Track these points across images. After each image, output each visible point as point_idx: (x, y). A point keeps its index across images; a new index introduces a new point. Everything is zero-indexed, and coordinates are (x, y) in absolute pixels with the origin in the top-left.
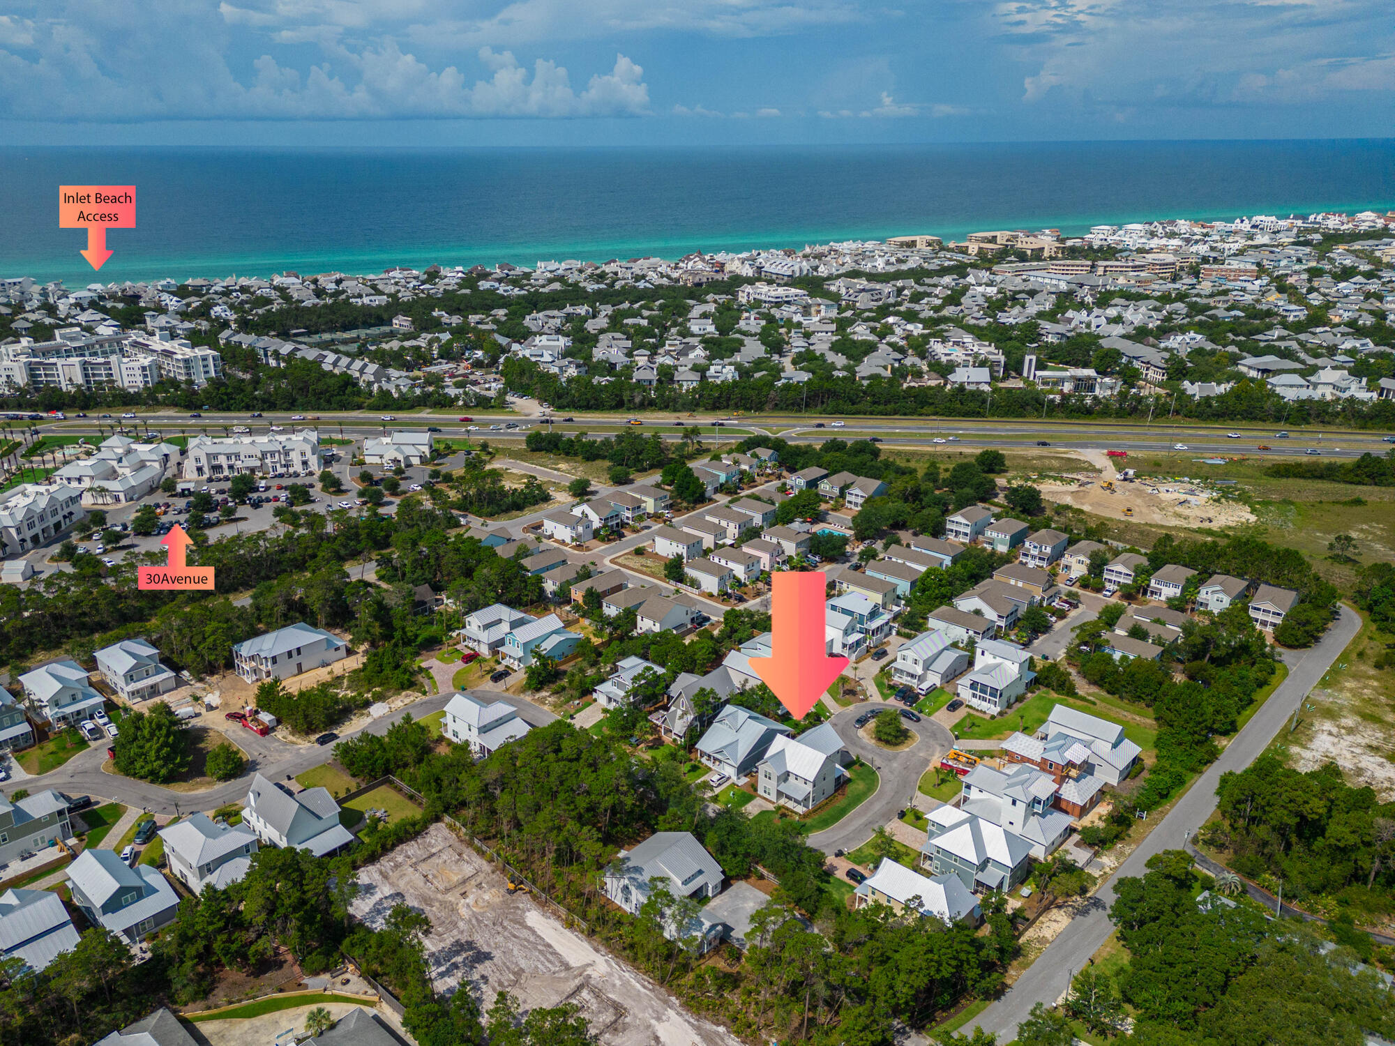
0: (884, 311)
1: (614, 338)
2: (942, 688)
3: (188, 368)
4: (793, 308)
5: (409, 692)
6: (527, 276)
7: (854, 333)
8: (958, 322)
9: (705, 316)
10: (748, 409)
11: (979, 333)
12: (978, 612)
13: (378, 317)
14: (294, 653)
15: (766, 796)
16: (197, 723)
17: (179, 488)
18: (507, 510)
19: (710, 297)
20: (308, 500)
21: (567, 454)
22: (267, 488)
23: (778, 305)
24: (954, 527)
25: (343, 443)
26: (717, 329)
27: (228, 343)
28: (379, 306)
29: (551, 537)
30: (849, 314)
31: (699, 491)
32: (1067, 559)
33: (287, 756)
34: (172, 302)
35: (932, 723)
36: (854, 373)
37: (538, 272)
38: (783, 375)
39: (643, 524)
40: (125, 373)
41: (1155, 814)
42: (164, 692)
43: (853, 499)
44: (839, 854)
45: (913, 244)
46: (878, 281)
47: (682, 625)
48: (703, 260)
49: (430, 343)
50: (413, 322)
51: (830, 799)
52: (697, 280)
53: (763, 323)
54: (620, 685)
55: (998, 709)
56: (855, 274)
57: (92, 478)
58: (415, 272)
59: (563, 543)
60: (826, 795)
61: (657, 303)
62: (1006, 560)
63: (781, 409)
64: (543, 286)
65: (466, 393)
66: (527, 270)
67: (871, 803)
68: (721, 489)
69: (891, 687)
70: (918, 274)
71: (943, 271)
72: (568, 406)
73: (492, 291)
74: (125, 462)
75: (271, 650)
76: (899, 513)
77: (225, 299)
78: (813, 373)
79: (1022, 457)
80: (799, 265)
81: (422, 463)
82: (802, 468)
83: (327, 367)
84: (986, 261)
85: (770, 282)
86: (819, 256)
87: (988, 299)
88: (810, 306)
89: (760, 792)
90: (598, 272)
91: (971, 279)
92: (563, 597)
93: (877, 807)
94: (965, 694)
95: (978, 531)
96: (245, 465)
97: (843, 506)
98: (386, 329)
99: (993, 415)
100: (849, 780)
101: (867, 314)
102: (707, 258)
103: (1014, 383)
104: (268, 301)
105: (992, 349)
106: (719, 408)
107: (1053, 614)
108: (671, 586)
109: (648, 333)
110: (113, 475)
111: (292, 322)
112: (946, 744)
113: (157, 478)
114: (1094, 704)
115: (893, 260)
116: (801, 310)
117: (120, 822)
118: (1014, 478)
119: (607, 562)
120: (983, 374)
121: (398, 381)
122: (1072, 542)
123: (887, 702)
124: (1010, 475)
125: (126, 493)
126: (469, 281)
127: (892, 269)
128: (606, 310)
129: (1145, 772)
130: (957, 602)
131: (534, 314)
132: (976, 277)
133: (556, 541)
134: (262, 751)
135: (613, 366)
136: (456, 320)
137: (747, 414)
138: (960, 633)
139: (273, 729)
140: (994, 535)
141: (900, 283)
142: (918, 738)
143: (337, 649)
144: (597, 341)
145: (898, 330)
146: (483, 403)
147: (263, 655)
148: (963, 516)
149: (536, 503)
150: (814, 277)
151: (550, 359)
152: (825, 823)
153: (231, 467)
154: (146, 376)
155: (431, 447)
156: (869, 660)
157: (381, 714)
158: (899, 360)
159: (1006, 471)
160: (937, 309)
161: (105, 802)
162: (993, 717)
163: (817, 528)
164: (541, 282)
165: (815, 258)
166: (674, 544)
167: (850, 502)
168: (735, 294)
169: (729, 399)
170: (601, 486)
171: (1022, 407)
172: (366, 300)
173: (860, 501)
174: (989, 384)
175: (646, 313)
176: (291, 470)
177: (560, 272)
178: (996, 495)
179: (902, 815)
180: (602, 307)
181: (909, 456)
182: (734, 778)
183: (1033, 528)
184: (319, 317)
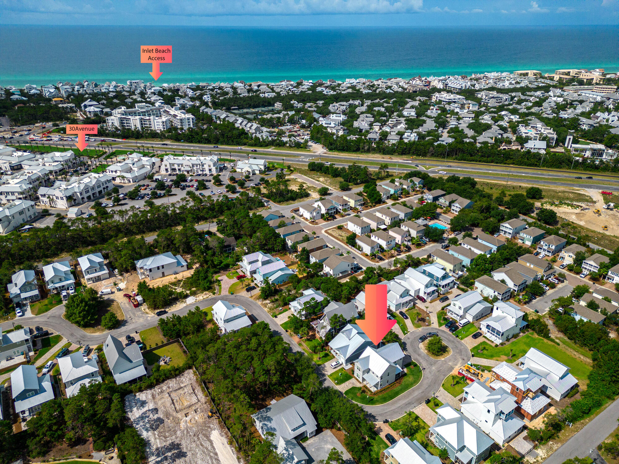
0: (501, 108)
1: (367, 117)
2: (473, 324)
3: (182, 123)
4: (456, 105)
5: (207, 292)
6: (339, 85)
7: (483, 119)
8: (539, 116)
9: (412, 107)
10: (418, 155)
11: (547, 122)
12: (503, 281)
13: (269, 103)
14: (161, 268)
15: (358, 378)
16: (112, 297)
17: (155, 178)
18: (287, 200)
19: (418, 98)
20: (205, 188)
21: (325, 173)
22: (191, 181)
23: (449, 103)
24: (504, 229)
25: (231, 161)
26: (416, 114)
27: (203, 112)
28: (271, 97)
29: (302, 216)
30: (483, 109)
31: (378, 198)
32: (563, 254)
33: (141, 320)
34: (190, 93)
35: (462, 345)
36: (475, 140)
37: (345, 83)
38: (440, 139)
39: (346, 213)
40: (156, 124)
41: (578, 424)
42: (103, 280)
43: (455, 208)
44: (386, 421)
45: (527, 74)
46: (502, 93)
47: (345, 271)
48: (420, 80)
49: (284, 116)
50: (282, 105)
51: (392, 385)
52: (414, 89)
53: (439, 112)
54: (300, 304)
55: (501, 341)
56: (492, 89)
57: (120, 171)
58: (292, 83)
59: (306, 219)
60: (389, 383)
61: (392, 100)
62: (527, 251)
63: (435, 156)
64: (344, 90)
65: (290, 141)
66: (340, 82)
67: (413, 391)
68: (390, 197)
69: (445, 319)
70: (524, 90)
71: (538, 89)
72: (335, 149)
73: (321, 92)
74: (135, 165)
75: (149, 265)
76: (476, 219)
77: (211, 92)
78: (456, 139)
79: (554, 191)
80: (465, 84)
81: (260, 173)
82: (434, 189)
83: (237, 125)
84: (561, 84)
85: (448, 92)
86: (477, 80)
87: (557, 104)
88: (465, 104)
89: (355, 375)
90: (371, 84)
91: (551, 93)
92: (294, 249)
93: (416, 393)
94: (484, 330)
95: (516, 232)
96: (185, 169)
97: (449, 211)
98: (271, 108)
99: (544, 166)
100: (405, 374)
101: (492, 109)
102: (423, 79)
103: (560, 150)
104: (227, 93)
105: (551, 131)
106: (405, 154)
107: (547, 285)
108: (349, 248)
109: (383, 115)
110: (130, 170)
111: (232, 104)
112: (465, 358)
113: (148, 173)
114: (558, 344)
115: (514, 82)
116: (460, 106)
117: (56, 346)
118: (546, 203)
119: (323, 232)
120: (543, 144)
121: (265, 133)
122: (569, 243)
123: (441, 328)
124: (543, 200)
125: (133, 179)
126: (313, 88)
127: (512, 87)
128: (368, 102)
129: (579, 394)
130: (493, 273)
131: (335, 104)
132: (554, 92)
133: (304, 218)
134: (132, 315)
135: (361, 130)
136: (300, 105)
137: (418, 158)
138: (490, 292)
139: (141, 305)
140: (525, 236)
141: (513, 94)
142: (451, 353)
143: (183, 266)
144: (358, 118)
145: (506, 118)
146: (298, 146)
147: (145, 267)
148: (509, 224)
149: (302, 197)
150: (471, 90)
151: (334, 126)
152: (385, 400)
153: (179, 170)
154: (164, 125)
155: (265, 166)
156: (438, 302)
157: (191, 302)
158: (502, 135)
159: (542, 198)
160: (529, 108)
161: (56, 333)
162: (497, 346)
163: (432, 223)
164: (344, 88)
165: (475, 80)
166: (356, 226)
167: (453, 210)
168: (430, 98)
169: (410, 150)
170: (334, 190)
171: (560, 163)
172: (266, 95)
173: (458, 210)
174: (545, 149)
175: (385, 105)
176: (204, 173)
177: (354, 84)
178: (533, 212)
179: (428, 402)
180: (366, 101)
181: (492, 186)
182: (344, 364)
183: (549, 233)
184: (244, 101)
